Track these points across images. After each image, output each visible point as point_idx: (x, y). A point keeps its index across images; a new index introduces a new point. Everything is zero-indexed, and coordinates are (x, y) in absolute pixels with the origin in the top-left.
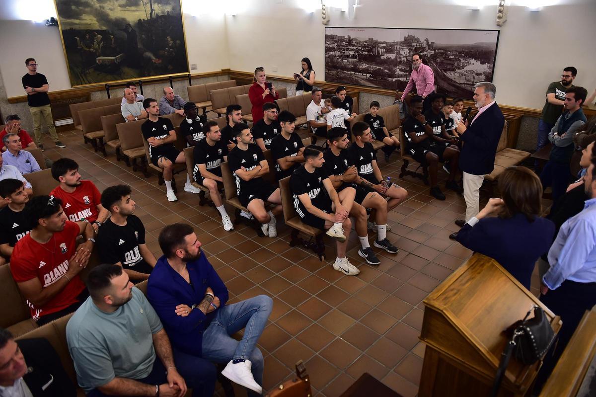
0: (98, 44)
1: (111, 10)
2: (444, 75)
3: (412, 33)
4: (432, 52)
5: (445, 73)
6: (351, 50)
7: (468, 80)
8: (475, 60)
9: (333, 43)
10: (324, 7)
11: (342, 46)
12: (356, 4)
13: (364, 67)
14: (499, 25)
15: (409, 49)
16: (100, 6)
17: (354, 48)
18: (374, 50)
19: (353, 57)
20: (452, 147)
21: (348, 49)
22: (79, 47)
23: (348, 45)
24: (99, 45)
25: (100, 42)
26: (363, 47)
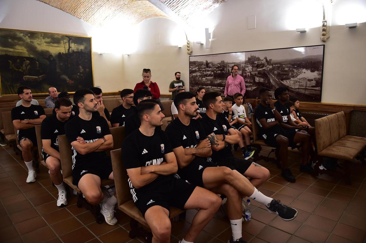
0: (26, 66)
1: (39, 44)
2: (281, 83)
3: (254, 54)
4: (271, 67)
5: (282, 82)
6: (208, 71)
7: (302, 86)
8: (306, 69)
9: (195, 67)
10: (188, 42)
11: (202, 68)
12: (211, 38)
13: (218, 82)
14: (324, 41)
15: (253, 66)
16: (31, 42)
17: (211, 69)
18: (225, 69)
19: (210, 75)
20: (302, 132)
21: (206, 70)
22: (10, 68)
23: (206, 67)
24: (26, 68)
25: (28, 65)
26: (217, 68)
